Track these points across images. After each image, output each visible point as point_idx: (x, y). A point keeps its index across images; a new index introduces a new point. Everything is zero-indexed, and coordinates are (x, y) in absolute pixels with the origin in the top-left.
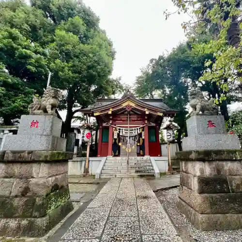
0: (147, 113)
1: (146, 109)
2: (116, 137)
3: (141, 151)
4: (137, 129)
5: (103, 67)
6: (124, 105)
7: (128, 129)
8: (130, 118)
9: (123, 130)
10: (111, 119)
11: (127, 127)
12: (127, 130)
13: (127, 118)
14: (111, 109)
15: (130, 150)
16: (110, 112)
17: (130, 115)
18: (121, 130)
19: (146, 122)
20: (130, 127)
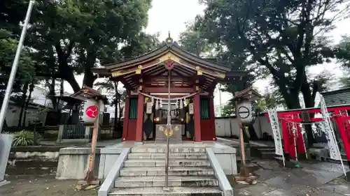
0: (200, 73)
1: (198, 68)
2: (149, 111)
3: (188, 133)
4: (183, 100)
5: (131, 6)
6: (162, 60)
7: (169, 99)
8: (171, 82)
9: (161, 102)
10: (141, 84)
11: (166, 97)
12: (167, 101)
13: (167, 82)
14: (141, 67)
15: (171, 133)
16: (138, 72)
17: (172, 77)
18: (157, 102)
19: (197, 88)
20: (172, 97)
